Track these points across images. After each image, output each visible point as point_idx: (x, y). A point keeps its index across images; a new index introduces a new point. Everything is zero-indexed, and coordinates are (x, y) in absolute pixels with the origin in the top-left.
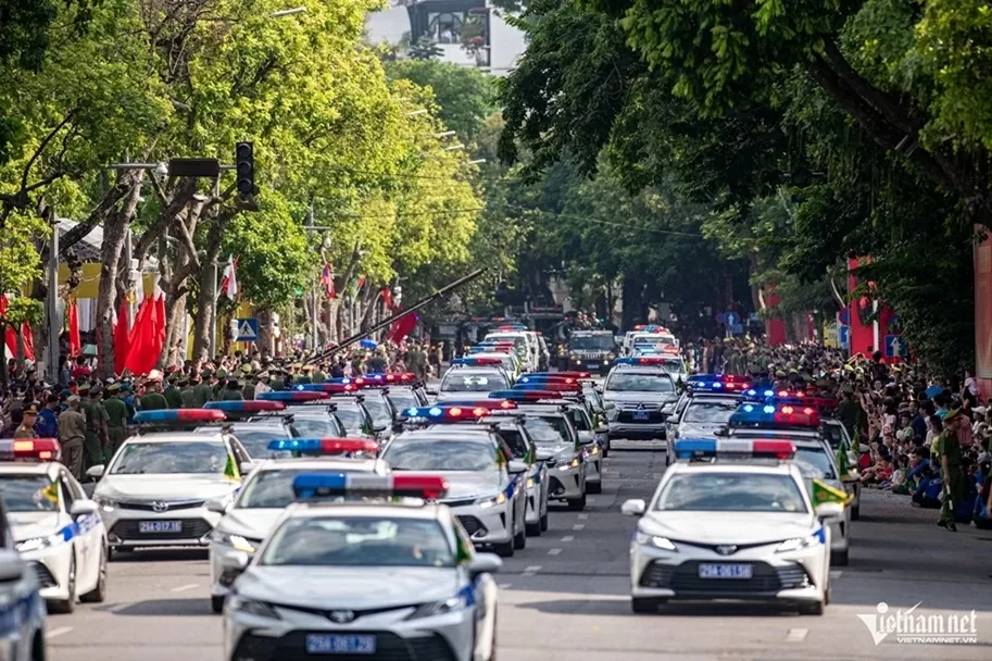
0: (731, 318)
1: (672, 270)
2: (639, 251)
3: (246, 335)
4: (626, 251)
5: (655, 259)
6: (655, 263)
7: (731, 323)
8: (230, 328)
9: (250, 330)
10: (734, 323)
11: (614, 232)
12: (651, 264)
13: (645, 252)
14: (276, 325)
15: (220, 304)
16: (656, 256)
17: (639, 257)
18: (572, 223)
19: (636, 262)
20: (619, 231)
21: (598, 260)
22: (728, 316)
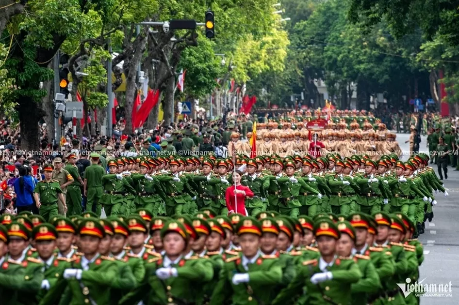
0: (418, 102)
1: (386, 77)
2: (369, 66)
3: (185, 111)
4: (362, 66)
5: (378, 71)
6: (377, 73)
7: (418, 104)
8: (177, 107)
9: (187, 108)
10: (419, 104)
11: (355, 57)
12: (375, 73)
13: (372, 67)
14: (197, 105)
15: (176, 94)
16: (378, 69)
17: (369, 69)
18: (332, 51)
19: (368, 72)
20: (358, 56)
21: (347, 71)
22: (416, 100)
